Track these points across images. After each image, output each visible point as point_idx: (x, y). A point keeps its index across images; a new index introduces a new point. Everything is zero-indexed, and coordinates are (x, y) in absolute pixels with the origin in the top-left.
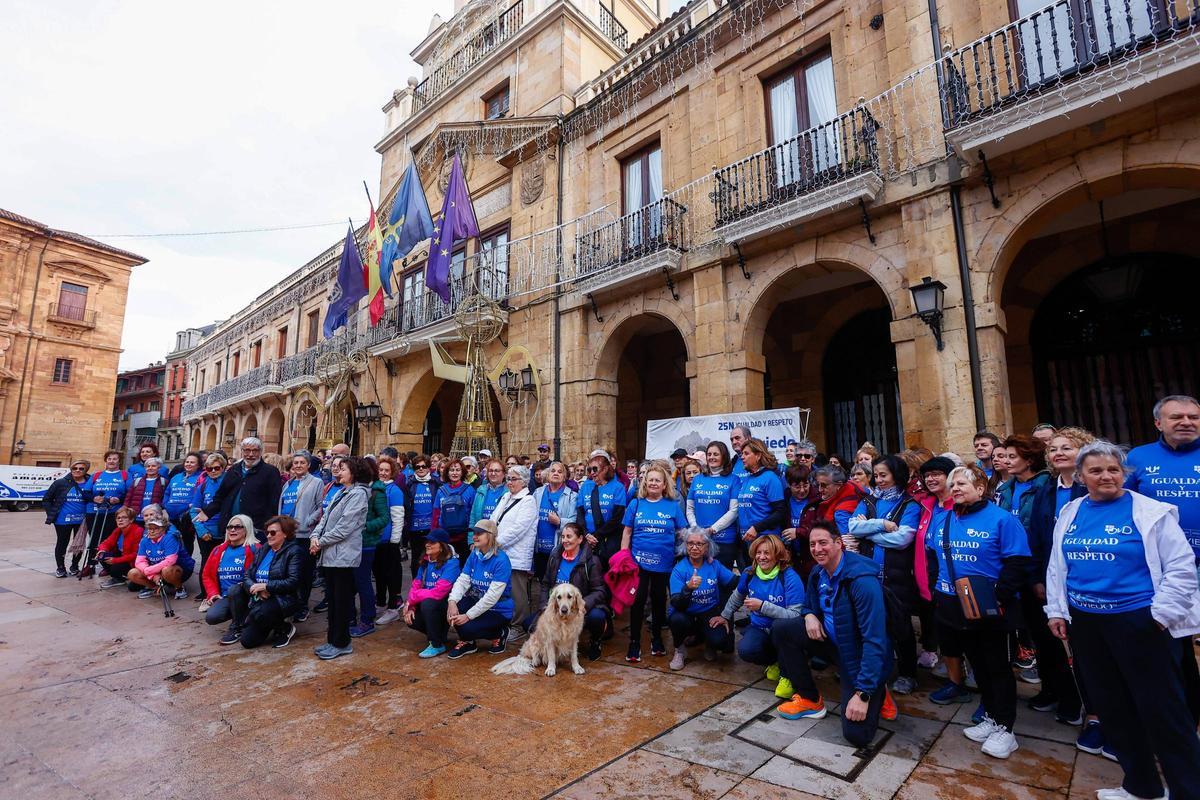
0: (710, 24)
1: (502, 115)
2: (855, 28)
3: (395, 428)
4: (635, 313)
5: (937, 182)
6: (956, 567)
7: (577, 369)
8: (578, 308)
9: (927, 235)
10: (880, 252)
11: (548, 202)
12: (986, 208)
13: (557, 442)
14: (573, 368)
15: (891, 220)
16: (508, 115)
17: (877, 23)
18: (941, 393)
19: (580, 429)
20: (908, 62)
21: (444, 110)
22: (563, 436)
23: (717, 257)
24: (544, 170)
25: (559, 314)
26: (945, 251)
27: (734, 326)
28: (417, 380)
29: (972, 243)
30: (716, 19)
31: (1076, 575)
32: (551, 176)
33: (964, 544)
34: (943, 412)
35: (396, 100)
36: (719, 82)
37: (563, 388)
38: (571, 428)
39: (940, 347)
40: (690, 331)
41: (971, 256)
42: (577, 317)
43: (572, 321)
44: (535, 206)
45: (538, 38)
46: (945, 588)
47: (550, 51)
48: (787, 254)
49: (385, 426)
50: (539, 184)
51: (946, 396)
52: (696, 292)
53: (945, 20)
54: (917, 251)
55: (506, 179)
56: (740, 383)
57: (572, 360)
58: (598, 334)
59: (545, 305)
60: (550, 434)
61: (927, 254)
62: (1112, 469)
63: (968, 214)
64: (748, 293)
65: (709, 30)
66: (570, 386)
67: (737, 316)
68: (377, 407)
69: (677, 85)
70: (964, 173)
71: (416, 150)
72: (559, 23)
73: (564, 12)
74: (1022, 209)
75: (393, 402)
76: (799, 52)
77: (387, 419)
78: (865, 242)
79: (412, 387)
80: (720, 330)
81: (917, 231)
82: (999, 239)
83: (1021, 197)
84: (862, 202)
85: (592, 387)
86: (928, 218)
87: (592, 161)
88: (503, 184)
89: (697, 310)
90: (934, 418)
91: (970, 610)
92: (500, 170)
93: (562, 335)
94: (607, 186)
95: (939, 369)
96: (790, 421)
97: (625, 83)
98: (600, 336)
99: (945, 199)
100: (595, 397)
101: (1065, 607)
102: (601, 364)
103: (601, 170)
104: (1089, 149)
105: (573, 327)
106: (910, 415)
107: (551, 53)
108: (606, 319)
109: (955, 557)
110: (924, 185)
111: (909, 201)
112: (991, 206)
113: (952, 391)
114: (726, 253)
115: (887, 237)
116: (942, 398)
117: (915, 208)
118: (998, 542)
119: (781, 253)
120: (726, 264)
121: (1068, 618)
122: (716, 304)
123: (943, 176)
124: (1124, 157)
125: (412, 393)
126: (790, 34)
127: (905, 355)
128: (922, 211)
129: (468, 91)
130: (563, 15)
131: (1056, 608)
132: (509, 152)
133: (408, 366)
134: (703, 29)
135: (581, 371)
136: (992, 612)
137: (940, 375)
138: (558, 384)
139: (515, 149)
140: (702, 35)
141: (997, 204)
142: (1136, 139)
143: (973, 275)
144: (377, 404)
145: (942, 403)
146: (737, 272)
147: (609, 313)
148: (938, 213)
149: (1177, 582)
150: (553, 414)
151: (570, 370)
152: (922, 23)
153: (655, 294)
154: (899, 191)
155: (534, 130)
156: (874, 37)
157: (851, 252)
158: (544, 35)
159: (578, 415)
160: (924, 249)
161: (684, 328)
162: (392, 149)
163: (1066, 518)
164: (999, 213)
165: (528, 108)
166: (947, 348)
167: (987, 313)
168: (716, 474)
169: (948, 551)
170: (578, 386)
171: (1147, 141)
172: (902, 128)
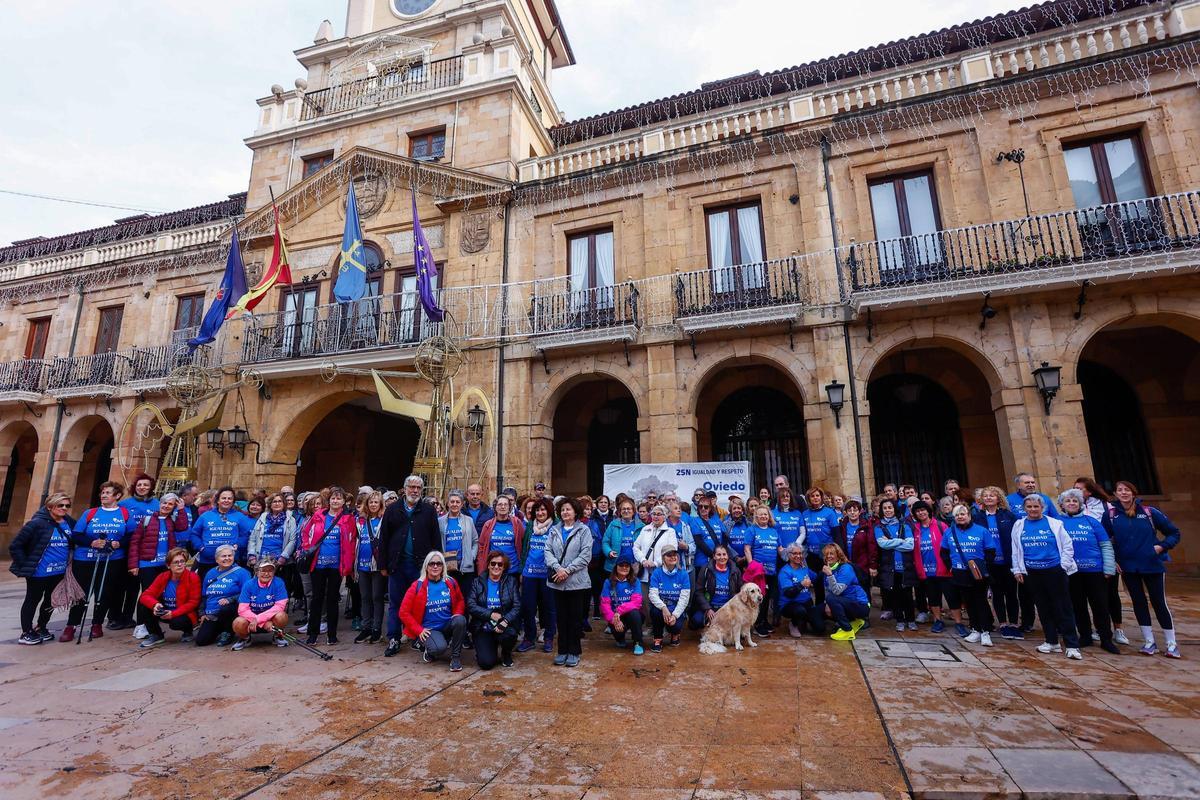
0: (670, 155)
1: (437, 159)
2: (778, 198)
3: (265, 456)
4: (585, 371)
5: (837, 319)
6: (966, 556)
7: (522, 413)
8: (526, 359)
9: (829, 351)
10: (797, 356)
11: (494, 257)
12: (863, 341)
13: (500, 479)
14: (518, 413)
15: (804, 336)
16: (443, 161)
17: (795, 200)
18: (839, 456)
19: (524, 469)
20: (816, 234)
21: (355, 130)
22: (505, 474)
23: (672, 338)
24: (489, 225)
25: (503, 361)
26: (841, 364)
27: (682, 393)
28: (305, 406)
29: (855, 362)
30: (676, 153)
31: (1028, 554)
32: (497, 232)
33: (968, 544)
34: (840, 469)
35: (279, 97)
36: (671, 199)
37: (506, 431)
38: (515, 467)
39: (838, 426)
40: (641, 393)
41: (855, 369)
42: (523, 368)
43: (517, 368)
44: (477, 256)
45: (481, 100)
46: (959, 566)
47: (496, 117)
48: (728, 345)
49: (250, 454)
50: (484, 236)
51: (842, 457)
52: (650, 363)
53: (838, 215)
54: (823, 360)
55: (439, 221)
56: (688, 439)
57: (517, 405)
58: (544, 385)
59: (490, 351)
60: (492, 471)
61: (830, 363)
62: (1036, 507)
63: (852, 342)
64: (696, 370)
65: (669, 160)
66: (514, 429)
67: (685, 386)
68: (244, 432)
69: (634, 190)
70: (854, 317)
71: (309, 161)
72: (507, 95)
73: (514, 88)
74: (884, 345)
75: (265, 428)
76: (736, 199)
77: (255, 447)
78: (787, 348)
79: (295, 414)
80: (672, 396)
81: (823, 348)
82: (871, 362)
83: (882, 338)
84: (789, 322)
85: (536, 432)
86: (830, 341)
87: (539, 229)
88: (437, 224)
89: (650, 377)
90: (834, 472)
91: (977, 576)
92: (433, 211)
93: (506, 381)
94: (556, 255)
95: (837, 439)
96: (741, 471)
97: (586, 175)
98: (547, 387)
99: (840, 330)
100: (539, 441)
101: (1023, 568)
102: (545, 411)
103: (550, 239)
104: (918, 319)
105: (518, 375)
106: (817, 470)
107: (497, 120)
108: (553, 372)
109: (964, 551)
110: (828, 319)
111: (819, 327)
112: (866, 341)
113: (845, 455)
114: (679, 337)
115: (802, 347)
116: (839, 459)
117: (822, 332)
118: (983, 542)
119: (722, 344)
120: (678, 344)
121: (1026, 572)
122: (667, 375)
123: (841, 316)
124: (934, 328)
125: (295, 420)
126: (730, 184)
127: (813, 429)
128: (827, 335)
129: (391, 122)
130: (512, 90)
131: (1019, 568)
132: (452, 200)
133: (290, 390)
134: (664, 157)
135: (526, 417)
136: (987, 575)
137: (838, 444)
138: (501, 426)
139: (460, 198)
140: (661, 161)
141: (869, 340)
142: (939, 319)
143: (856, 381)
144: (243, 428)
145: (839, 463)
146: (687, 352)
147: (556, 367)
148: (837, 338)
149: (1068, 552)
150: (497, 454)
151: (515, 414)
152: (825, 211)
153: (607, 358)
154: (813, 319)
155: (485, 187)
156: (792, 208)
157: (776, 353)
158: (490, 100)
159: (523, 457)
160: (828, 360)
161: (636, 390)
162: (271, 149)
163: (1018, 529)
164: (870, 346)
165: (468, 161)
166: (842, 427)
167: (864, 408)
168: (786, 510)
169: (960, 548)
170: (523, 430)
171: (943, 322)
172: (812, 277)
